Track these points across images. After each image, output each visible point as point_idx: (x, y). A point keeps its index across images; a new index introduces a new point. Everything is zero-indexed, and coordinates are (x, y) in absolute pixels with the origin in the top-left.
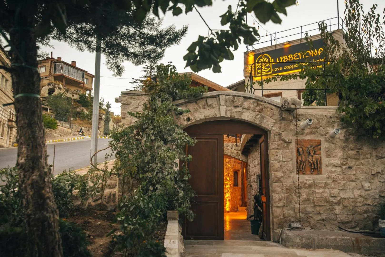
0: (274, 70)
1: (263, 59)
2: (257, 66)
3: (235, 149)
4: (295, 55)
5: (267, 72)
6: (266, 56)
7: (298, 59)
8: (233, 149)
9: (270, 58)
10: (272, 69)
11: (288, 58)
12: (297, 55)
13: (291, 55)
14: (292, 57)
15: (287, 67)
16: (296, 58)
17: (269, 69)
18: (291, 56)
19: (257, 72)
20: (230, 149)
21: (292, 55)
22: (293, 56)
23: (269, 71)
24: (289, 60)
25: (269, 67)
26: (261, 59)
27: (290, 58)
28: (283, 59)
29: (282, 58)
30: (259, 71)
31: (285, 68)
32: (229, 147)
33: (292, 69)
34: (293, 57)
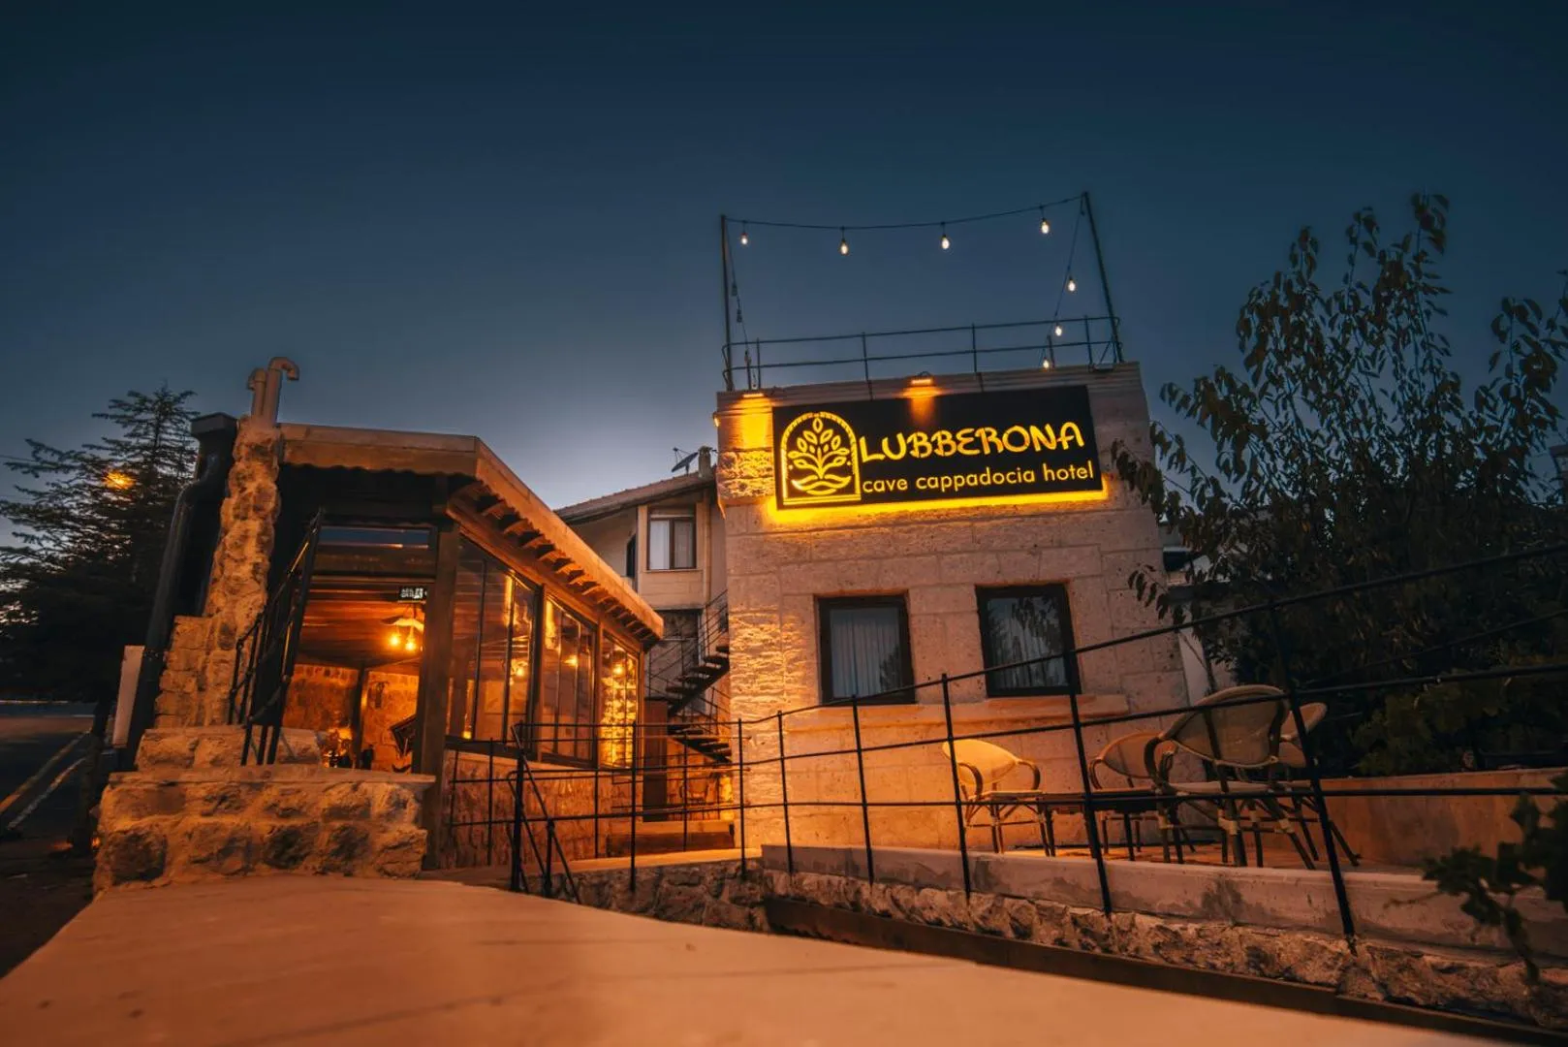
0: (868, 487)
1: (818, 436)
2: (790, 461)
3: (735, 900)
4: (964, 436)
5: (840, 492)
6: (828, 424)
7: (976, 452)
8: (725, 897)
9: (851, 435)
10: (862, 481)
11: (935, 445)
12: (971, 435)
13: (944, 432)
14: (949, 440)
15: (933, 482)
16: (966, 447)
17: (846, 481)
18: (944, 437)
19: (791, 488)
20: (708, 899)
21: (949, 435)
22: (954, 439)
23: (850, 489)
24: (940, 452)
25: (845, 471)
26: (806, 433)
27: (941, 442)
28: (910, 447)
29: (906, 438)
30: (797, 484)
31: (922, 483)
32: (699, 889)
33: (950, 494)
34: (953, 444)
